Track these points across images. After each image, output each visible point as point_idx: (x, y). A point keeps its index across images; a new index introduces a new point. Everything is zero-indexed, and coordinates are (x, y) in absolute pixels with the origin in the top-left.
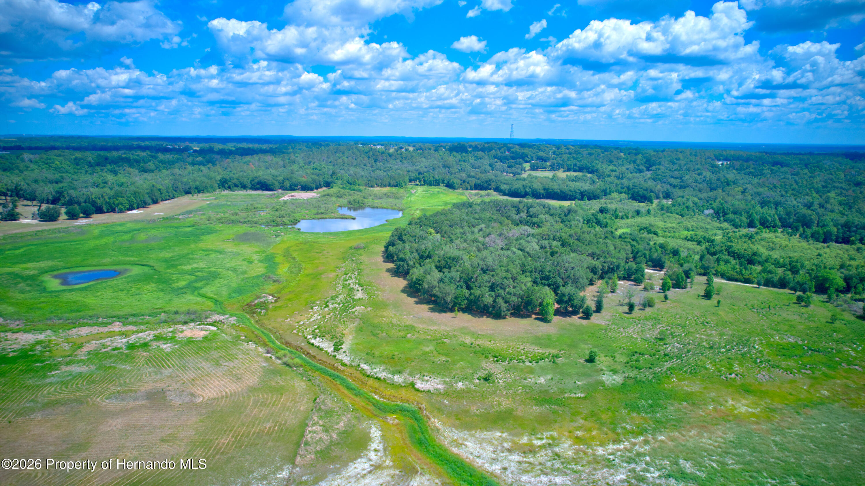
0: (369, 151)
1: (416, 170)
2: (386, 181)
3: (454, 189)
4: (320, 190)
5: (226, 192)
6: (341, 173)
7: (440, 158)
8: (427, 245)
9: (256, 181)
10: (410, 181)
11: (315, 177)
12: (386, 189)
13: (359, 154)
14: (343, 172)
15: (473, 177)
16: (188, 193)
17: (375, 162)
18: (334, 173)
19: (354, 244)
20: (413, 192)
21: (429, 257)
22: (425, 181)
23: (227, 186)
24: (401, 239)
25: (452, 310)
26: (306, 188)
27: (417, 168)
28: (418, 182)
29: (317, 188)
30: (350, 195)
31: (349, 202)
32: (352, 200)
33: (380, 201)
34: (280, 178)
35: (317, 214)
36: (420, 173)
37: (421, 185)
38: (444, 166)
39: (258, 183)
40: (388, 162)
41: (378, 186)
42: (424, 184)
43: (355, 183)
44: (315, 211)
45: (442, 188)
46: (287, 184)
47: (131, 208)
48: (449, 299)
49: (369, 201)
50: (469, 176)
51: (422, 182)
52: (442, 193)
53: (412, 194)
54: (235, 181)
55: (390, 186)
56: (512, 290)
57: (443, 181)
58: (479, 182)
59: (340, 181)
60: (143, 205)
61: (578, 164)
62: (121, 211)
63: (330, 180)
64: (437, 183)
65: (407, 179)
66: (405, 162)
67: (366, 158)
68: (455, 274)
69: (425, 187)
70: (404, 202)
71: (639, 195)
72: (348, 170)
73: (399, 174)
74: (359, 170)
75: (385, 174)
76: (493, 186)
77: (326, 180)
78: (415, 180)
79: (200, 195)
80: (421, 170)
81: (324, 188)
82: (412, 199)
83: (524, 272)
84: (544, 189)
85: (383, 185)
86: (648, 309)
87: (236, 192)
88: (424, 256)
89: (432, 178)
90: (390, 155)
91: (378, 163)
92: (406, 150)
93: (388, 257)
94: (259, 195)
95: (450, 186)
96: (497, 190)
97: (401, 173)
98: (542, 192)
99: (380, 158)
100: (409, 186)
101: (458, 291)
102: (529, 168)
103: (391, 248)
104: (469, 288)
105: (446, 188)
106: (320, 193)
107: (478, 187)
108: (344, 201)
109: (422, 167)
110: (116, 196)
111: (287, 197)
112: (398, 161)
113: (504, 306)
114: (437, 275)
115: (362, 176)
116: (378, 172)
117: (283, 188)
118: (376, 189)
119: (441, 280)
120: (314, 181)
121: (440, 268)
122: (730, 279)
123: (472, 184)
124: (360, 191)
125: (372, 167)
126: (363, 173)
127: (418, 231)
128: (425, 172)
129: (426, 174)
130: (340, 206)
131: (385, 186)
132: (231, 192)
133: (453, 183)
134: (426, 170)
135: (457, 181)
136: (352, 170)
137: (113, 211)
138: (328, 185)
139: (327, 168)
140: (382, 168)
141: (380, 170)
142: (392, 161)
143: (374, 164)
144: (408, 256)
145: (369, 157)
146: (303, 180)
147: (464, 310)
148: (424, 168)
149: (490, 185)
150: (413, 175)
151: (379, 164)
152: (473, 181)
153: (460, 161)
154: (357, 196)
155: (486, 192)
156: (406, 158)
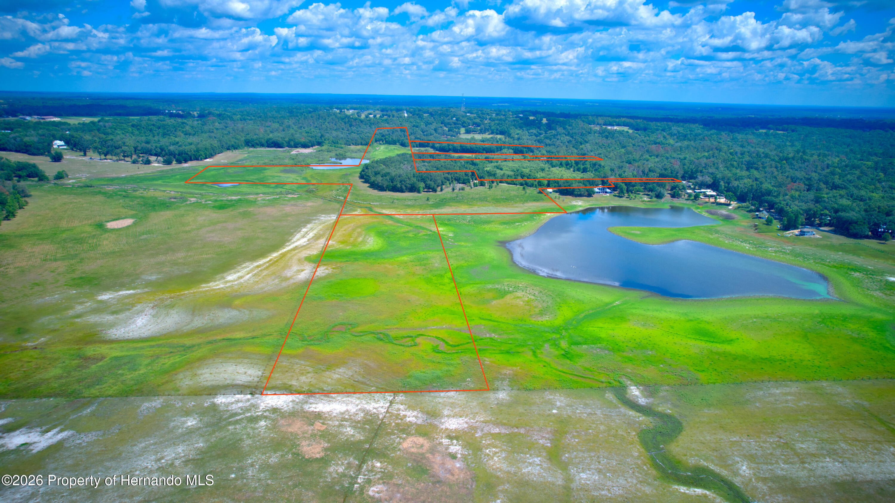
0: (345, 118)
1: (380, 134)
2: (359, 141)
3: (406, 147)
4: (314, 147)
5: (251, 149)
6: (327, 136)
7: (399, 123)
8: (379, 169)
9: (271, 141)
10: (376, 141)
11: (310, 139)
12: (359, 147)
13: (337, 120)
14: (328, 135)
15: (419, 138)
16: (228, 149)
17: (350, 126)
18: (322, 136)
19: (344, 173)
20: (377, 149)
21: (379, 173)
22: (386, 142)
23: (250, 144)
24: (367, 168)
25: (386, 191)
26: (305, 146)
27: (381, 132)
28: (381, 142)
29: (312, 147)
30: (336, 150)
31: (337, 155)
32: (338, 153)
33: (355, 154)
34: (287, 139)
35: (319, 161)
36: (383, 136)
37: (384, 144)
38: (401, 131)
39: (272, 143)
40: (360, 126)
41: (353, 144)
42: (386, 144)
43: (338, 143)
44: (317, 159)
45: (398, 146)
46: (292, 143)
47: (206, 158)
48: (385, 186)
49: (348, 154)
50: (416, 138)
51: (384, 142)
52: (397, 149)
53: (376, 150)
54: (257, 141)
55: (361, 144)
56: (408, 182)
57: (399, 141)
58: (422, 142)
59: (328, 142)
60: (211, 156)
61: (499, 129)
62: (201, 160)
63: (320, 140)
64: (394, 143)
65: (374, 140)
66: (373, 126)
67: (343, 124)
68: (388, 178)
69: (386, 146)
70: (371, 154)
71: (518, 150)
72: (331, 133)
73: (368, 137)
74: (339, 133)
75: (358, 136)
76: (431, 145)
77: (317, 140)
78: (379, 141)
79: (237, 151)
80: (384, 133)
81: (317, 147)
82: (376, 153)
83: (414, 177)
84: (461, 147)
85: (357, 144)
86: (461, 191)
87: (258, 149)
88: (376, 173)
89: (390, 139)
90: (362, 121)
91: (352, 128)
92: (375, 116)
93: (361, 177)
94: (276, 151)
95: (403, 145)
96: (433, 147)
97: (370, 135)
98: (459, 148)
99: (354, 123)
100: (375, 144)
101: (388, 183)
102: (464, 132)
103: (363, 173)
104: (392, 182)
105: (400, 146)
106: (315, 149)
107: (421, 145)
108: (333, 154)
109: (385, 131)
110: (198, 151)
111: (294, 152)
112: (368, 126)
113: (404, 187)
114: (381, 178)
115: (342, 138)
116: (354, 135)
117: (289, 146)
118: (352, 147)
119: (382, 180)
120: (310, 141)
121: (382, 177)
122: (509, 184)
123: (418, 143)
124: (342, 148)
125: (348, 130)
126: (342, 136)
127: (376, 165)
128: (386, 135)
129: (387, 137)
130: (331, 157)
131: (358, 145)
132: (255, 149)
133: (405, 143)
134: (387, 133)
135: (407, 141)
136: (335, 133)
137: (197, 159)
138: (319, 144)
139: (317, 133)
140: (355, 131)
141: (355, 133)
142: (363, 126)
143: (349, 128)
144: (370, 174)
145: (345, 123)
146: (303, 140)
147: (389, 190)
148: (386, 132)
149: (429, 144)
150: (378, 137)
151: (354, 128)
152: (418, 142)
153: (414, 126)
154: (340, 151)
155: (425, 148)
156: (374, 124)
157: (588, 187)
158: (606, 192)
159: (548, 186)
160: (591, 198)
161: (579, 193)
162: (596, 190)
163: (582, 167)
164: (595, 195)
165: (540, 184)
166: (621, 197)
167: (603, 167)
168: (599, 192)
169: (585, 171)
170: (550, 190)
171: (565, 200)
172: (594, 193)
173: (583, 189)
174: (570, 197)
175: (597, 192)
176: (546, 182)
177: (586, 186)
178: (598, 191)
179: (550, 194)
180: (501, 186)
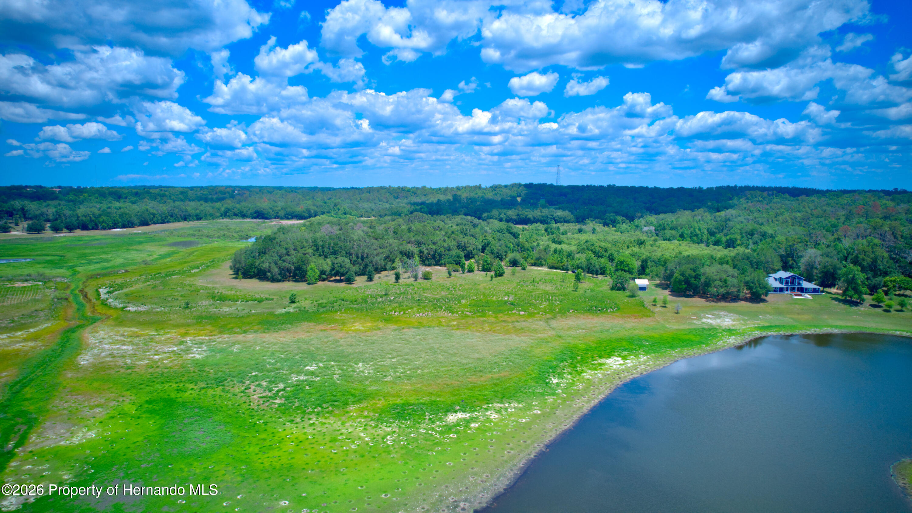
6: (342, 205)
11: (314, 208)
34: (279, 208)
43: (351, 214)
46: (282, 213)
48: (240, 266)
56: (286, 257)
63: (326, 210)
104: (260, 258)
111: (273, 223)
117: (278, 217)
138: (323, 214)
146: (299, 210)
157: (752, 275)
158: (802, 290)
159: (642, 272)
160: (761, 305)
161: (722, 291)
162: (772, 282)
163: (724, 239)
164: (771, 297)
165: (622, 267)
166: (856, 304)
167: (771, 236)
168: (781, 290)
169: (730, 244)
170: (642, 282)
171: (684, 311)
172: (768, 290)
173: (735, 281)
174: (697, 301)
175: (775, 290)
176: (636, 264)
177: (743, 272)
178: (777, 285)
179: (641, 293)
180: (530, 271)
